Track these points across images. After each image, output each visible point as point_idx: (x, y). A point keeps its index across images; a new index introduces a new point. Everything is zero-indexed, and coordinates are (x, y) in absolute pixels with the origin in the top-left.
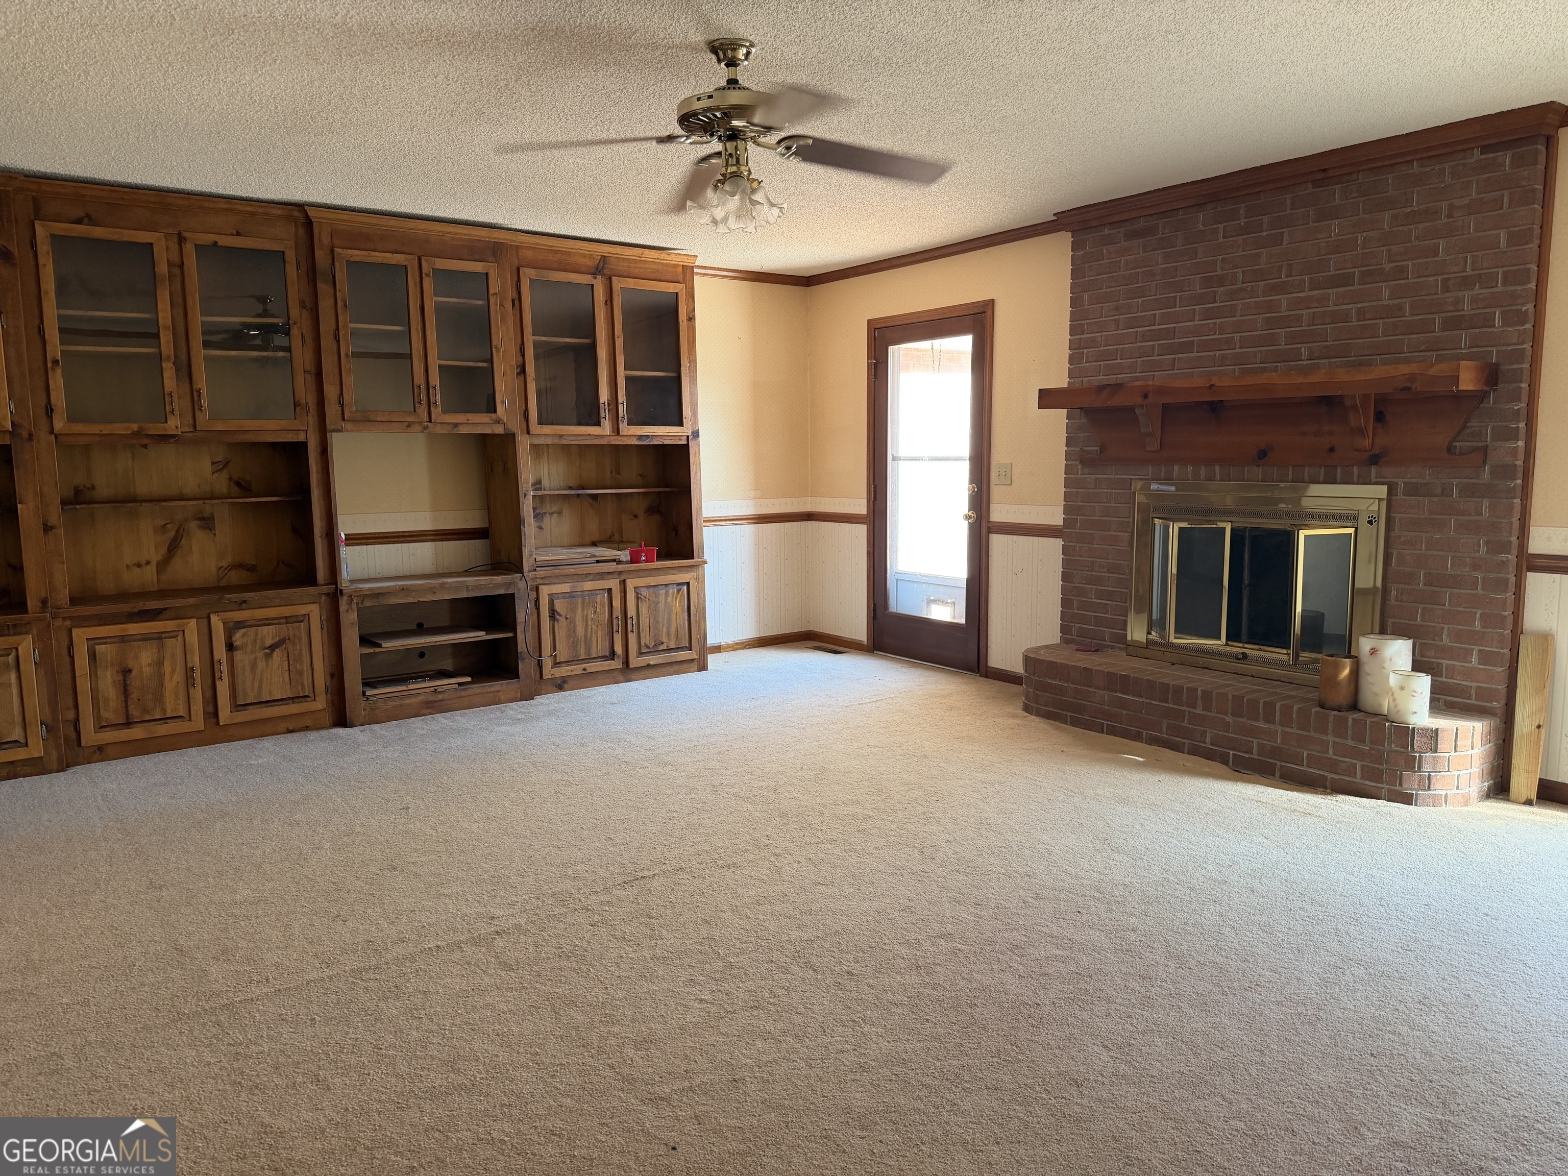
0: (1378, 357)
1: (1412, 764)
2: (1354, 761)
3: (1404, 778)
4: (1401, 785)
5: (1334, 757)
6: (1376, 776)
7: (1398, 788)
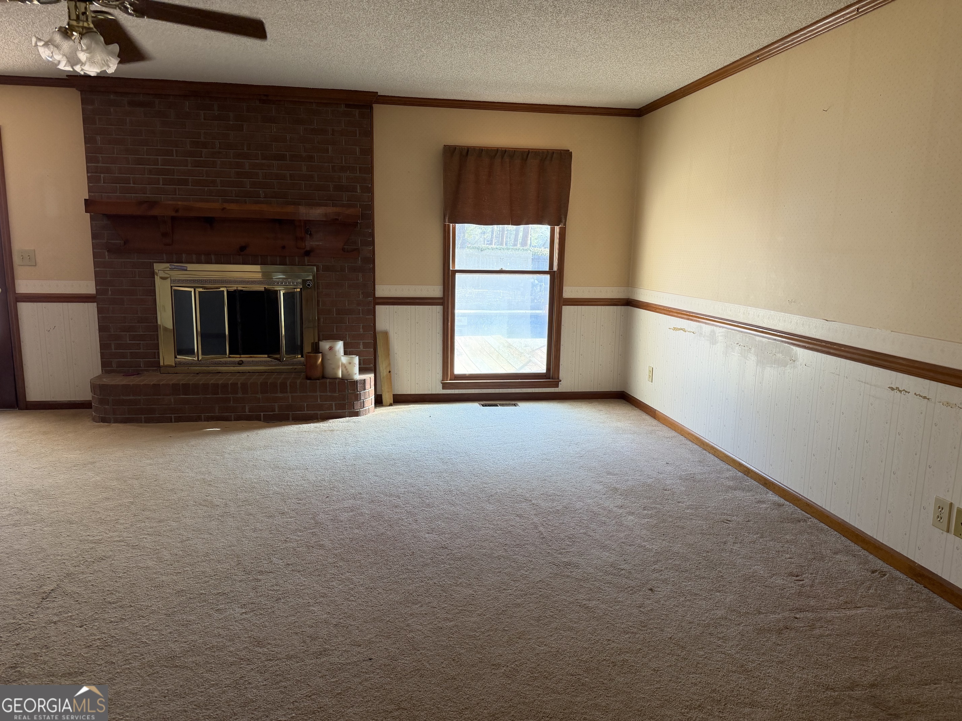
0: (304, 201)
1: (357, 397)
2: (331, 402)
3: (355, 404)
4: (354, 408)
5: (321, 403)
6: (342, 407)
7: (352, 410)
